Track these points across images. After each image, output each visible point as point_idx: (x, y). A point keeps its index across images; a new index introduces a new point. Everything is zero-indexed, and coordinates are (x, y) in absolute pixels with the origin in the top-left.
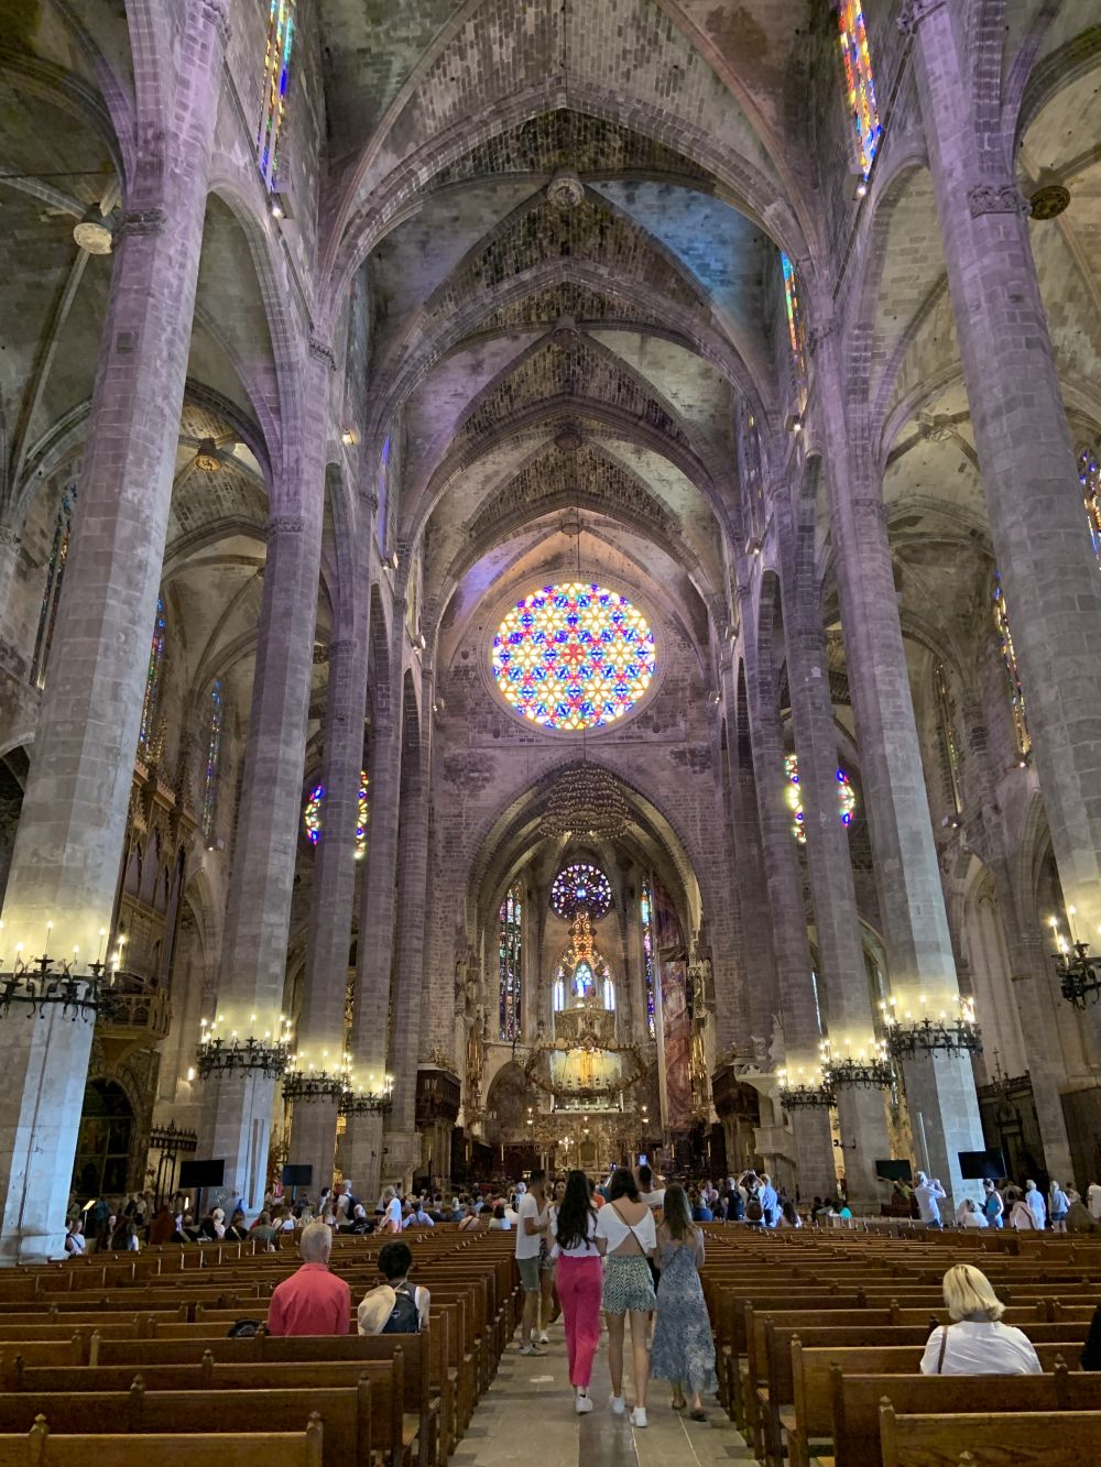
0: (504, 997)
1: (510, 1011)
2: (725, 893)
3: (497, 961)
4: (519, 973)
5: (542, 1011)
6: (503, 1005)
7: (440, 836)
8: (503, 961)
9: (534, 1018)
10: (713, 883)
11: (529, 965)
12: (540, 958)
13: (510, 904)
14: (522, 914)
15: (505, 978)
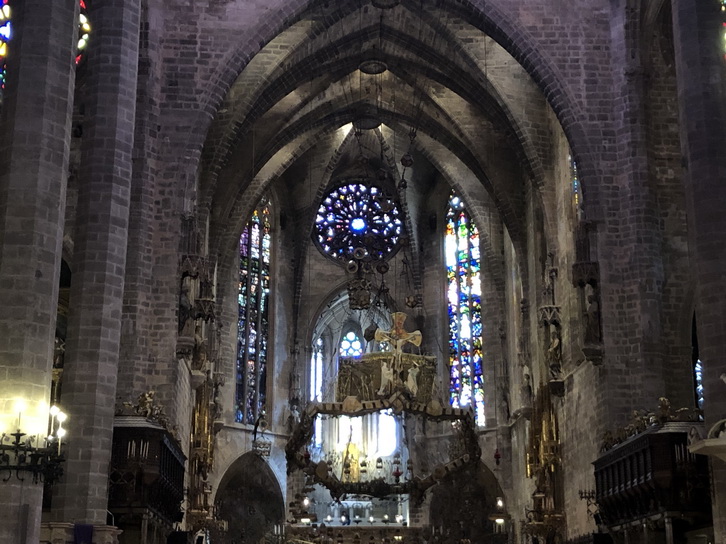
0: (243, 362)
1: (251, 381)
2: (624, 181)
3: (235, 310)
4: (266, 331)
5: (298, 385)
6: (242, 372)
7: (158, 70)
8: (242, 311)
9: (285, 392)
10: (604, 165)
11: (279, 320)
12: (296, 312)
13: (255, 232)
14: (273, 249)
15: (246, 334)
